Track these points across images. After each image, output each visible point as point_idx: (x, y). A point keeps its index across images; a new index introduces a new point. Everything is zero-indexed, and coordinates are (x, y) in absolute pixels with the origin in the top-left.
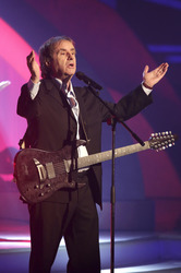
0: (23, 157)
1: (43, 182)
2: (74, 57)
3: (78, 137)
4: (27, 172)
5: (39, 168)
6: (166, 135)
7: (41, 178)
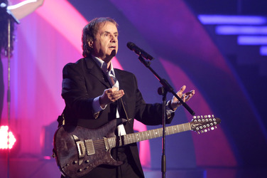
1: (82, 158)
2: (116, 39)
3: (118, 116)
4: (66, 147)
5: (78, 145)
6: (208, 118)
7: (80, 154)
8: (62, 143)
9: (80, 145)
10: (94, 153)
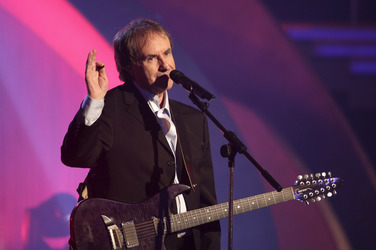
0: (85, 211)
3: (176, 181)
4: (91, 236)
5: (111, 231)
6: (322, 178)
7: (115, 247)
8: (84, 230)
9: (114, 231)
10: (137, 244)
